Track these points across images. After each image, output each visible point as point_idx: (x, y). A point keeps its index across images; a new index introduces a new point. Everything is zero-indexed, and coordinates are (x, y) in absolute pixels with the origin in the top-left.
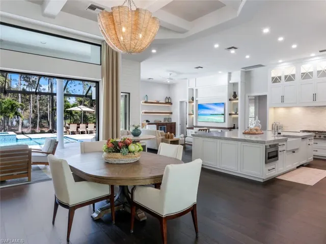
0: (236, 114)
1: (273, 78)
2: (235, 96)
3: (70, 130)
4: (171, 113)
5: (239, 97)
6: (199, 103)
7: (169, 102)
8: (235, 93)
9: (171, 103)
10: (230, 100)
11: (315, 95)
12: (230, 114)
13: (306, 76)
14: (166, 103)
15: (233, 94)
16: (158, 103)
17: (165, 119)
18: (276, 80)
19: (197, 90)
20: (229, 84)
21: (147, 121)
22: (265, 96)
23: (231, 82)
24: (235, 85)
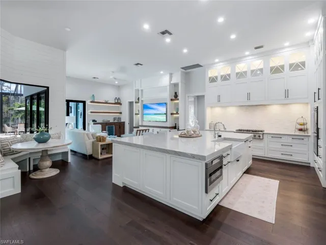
0: (177, 113)
1: (210, 78)
2: (176, 96)
3: (18, 130)
4: (121, 113)
5: (179, 97)
6: (144, 103)
7: (118, 103)
8: (176, 93)
9: (120, 104)
10: (172, 100)
11: (249, 94)
12: (172, 114)
13: (240, 75)
14: (115, 103)
15: (174, 94)
16: (106, 103)
17: (115, 119)
18: (213, 80)
19: (142, 90)
20: (171, 84)
21: (94, 121)
22: (203, 96)
23: (172, 82)
24: (176, 85)
